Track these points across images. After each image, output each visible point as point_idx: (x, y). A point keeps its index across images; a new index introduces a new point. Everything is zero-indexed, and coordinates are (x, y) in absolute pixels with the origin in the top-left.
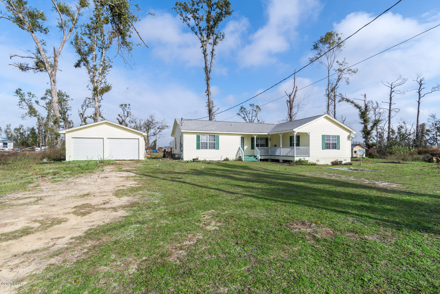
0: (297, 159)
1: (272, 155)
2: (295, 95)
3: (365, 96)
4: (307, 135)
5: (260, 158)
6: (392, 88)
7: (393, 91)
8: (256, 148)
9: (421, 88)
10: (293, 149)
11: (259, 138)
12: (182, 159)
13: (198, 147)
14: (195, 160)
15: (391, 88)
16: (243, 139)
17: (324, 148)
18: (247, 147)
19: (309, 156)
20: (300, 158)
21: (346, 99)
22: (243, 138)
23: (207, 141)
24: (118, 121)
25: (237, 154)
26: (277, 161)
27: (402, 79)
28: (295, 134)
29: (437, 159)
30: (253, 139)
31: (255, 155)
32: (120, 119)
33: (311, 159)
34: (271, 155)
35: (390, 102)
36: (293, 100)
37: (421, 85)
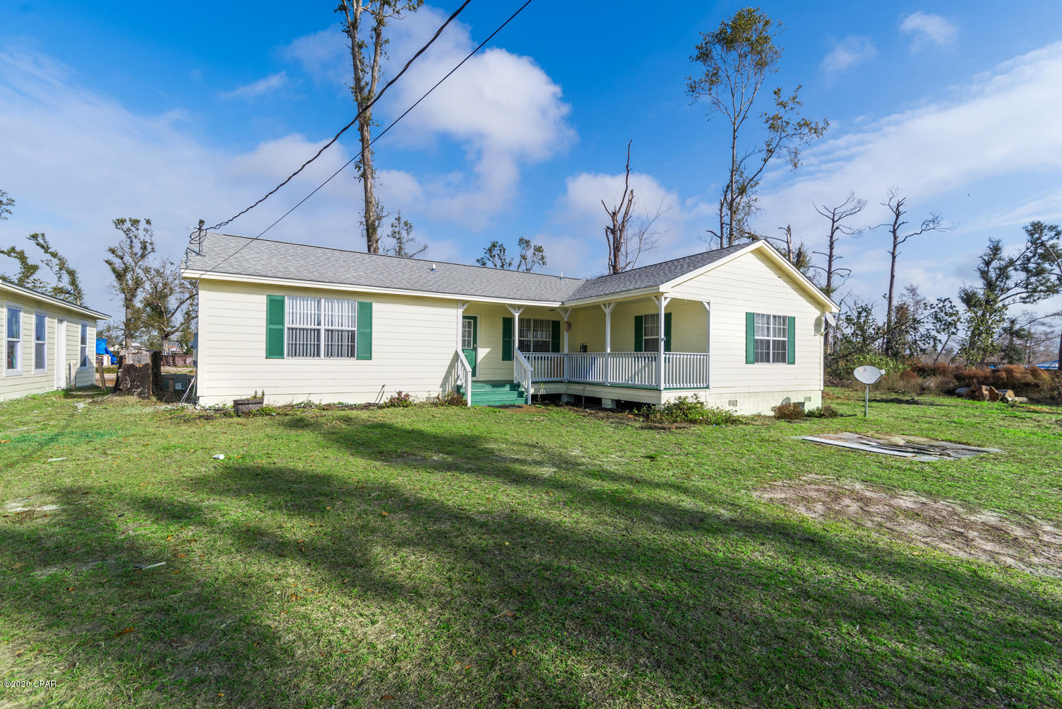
0: (668, 397)
1: (573, 379)
2: (626, 213)
3: (789, 230)
4: (699, 310)
5: (532, 391)
6: (834, 222)
7: (837, 228)
8: (517, 353)
9: (899, 222)
10: (656, 359)
11: (529, 321)
12: (193, 399)
13: (275, 349)
14: (244, 408)
15: (833, 219)
16: (471, 322)
17: (751, 358)
18: (488, 350)
19: (708, 387)
20: (683, 394)
21: (748, 233)
22: (475, 319)
23: (319, 324)
24: (109, 267)
25: (446, 379)
26: (593, 403)
27: (855, 201)
28: (664, 303)
29: (991, 391)
30: (508, 323)
31: (516, 382)
32: (117, 262)
33: (713, 400)
34: (569, 382)
35: (831, 252)
36: (623, 226)
37: (898, 216)
